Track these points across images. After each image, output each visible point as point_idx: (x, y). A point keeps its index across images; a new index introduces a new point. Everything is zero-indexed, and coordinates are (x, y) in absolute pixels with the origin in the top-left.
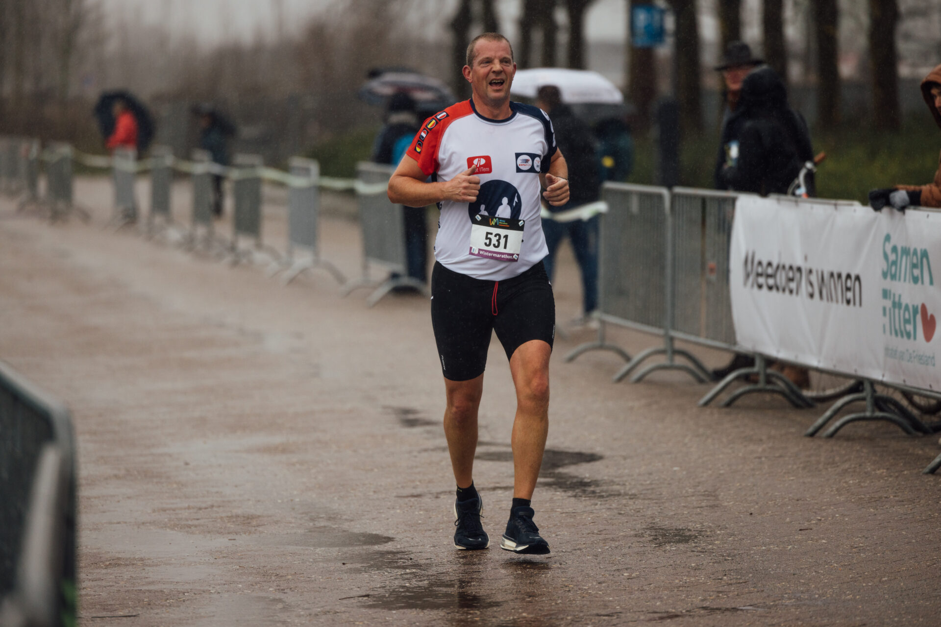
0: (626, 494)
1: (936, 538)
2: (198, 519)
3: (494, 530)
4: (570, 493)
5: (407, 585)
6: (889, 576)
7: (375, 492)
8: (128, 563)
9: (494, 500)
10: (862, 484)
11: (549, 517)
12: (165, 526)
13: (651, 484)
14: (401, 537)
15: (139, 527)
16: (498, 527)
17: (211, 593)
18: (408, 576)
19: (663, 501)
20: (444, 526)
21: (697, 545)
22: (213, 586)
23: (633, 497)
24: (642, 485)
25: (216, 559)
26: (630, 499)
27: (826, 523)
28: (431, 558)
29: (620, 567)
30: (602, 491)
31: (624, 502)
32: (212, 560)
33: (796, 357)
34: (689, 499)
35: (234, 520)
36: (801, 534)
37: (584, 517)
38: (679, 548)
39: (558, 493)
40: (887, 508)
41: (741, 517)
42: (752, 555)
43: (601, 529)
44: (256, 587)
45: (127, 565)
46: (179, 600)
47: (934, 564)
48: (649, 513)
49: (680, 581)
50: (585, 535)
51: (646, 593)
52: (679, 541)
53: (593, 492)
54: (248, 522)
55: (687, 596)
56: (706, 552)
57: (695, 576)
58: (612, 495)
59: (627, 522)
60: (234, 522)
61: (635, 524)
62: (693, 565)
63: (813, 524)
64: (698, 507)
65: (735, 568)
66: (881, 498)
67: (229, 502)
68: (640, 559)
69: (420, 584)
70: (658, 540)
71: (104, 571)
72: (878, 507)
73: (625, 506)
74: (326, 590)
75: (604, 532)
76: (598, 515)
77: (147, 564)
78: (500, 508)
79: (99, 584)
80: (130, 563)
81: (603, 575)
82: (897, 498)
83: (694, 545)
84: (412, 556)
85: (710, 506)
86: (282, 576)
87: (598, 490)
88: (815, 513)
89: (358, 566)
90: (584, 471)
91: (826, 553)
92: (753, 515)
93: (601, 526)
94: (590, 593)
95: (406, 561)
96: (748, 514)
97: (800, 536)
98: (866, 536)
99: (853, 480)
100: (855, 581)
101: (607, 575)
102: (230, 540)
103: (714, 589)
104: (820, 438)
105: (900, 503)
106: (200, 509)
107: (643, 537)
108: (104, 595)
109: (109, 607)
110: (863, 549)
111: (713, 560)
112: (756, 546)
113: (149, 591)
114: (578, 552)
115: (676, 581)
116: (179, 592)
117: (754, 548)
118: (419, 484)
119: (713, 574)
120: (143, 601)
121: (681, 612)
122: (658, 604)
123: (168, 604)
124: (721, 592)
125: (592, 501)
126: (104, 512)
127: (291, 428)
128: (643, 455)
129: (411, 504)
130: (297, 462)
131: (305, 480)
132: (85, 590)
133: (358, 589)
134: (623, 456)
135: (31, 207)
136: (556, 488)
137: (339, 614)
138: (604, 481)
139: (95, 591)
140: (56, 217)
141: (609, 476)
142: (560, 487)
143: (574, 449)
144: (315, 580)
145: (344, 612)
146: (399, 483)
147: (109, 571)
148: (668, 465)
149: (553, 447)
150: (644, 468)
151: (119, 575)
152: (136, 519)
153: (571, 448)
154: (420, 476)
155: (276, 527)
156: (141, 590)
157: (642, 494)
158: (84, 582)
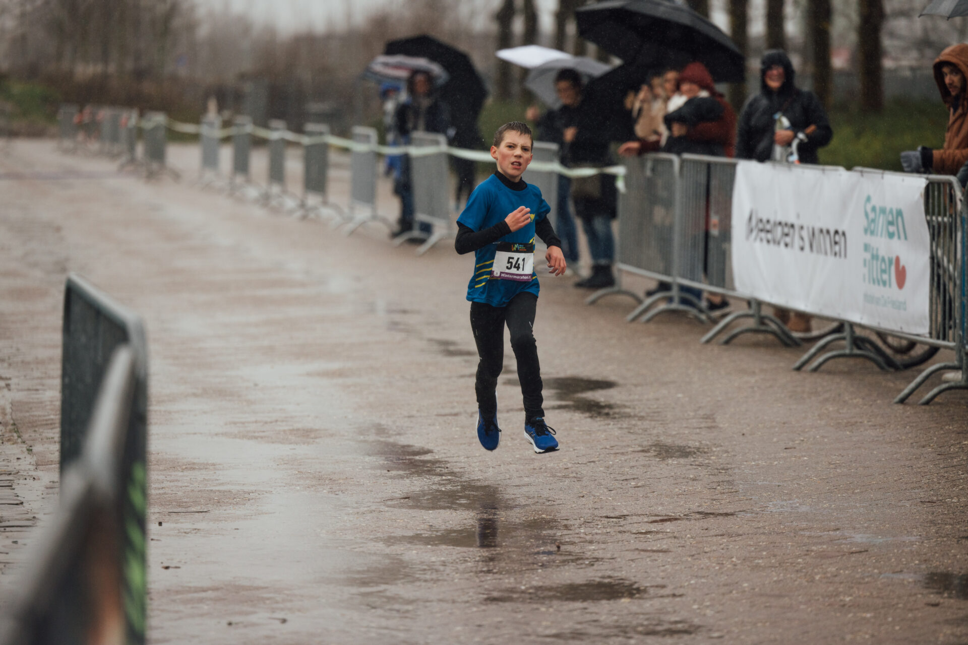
0: (635, 416)
1: (902, 457)
2: (264, 432)
3: (520, 444)
4: (587, 414)
5: (443, 489)
6: (861, 489)
7: (418, 411)
8: (202, 467)
10: (841, 411)
11: (568, 434)
12: (235, 437)
13: (658, 408)
14: (439, 449)
15: (212, 438)
17: (273, 493)
18: (444, 482)
19: (668, 422)
21: (696, 459)
22: (275, 487)
23: (642, 418)
24: (650, 408)
25: (278, 465)
26: (639, 420)
27: (808, 443)
28: (464, 468)
29: (628, 477)
30: (615, 413)
31: (634, 422)
32: (275, 466)
33: (787, 301)
34: (690, 421)
35: (295, 432)
37: (598, 435)
38: (680, 462)
39: (576, 414)
40: (861, 431)
41: (734, 437)
42: (743, 469)
43: (613, 445)
44: (312, 489)
45: (200, 469)
46: (245, 499)
47: (901, 479)
48: (655, 432)
49: (680, 490)
51: (650, 499)
52: (681, 456)
53: (608, 414)
54: (307, 435)
55: (685, 503)
56: (703, 466)
57: (692, 486)
58: (623, 417)
59: (635, 439)
60: (295, 434)
61: (642, 442)
62: (691, 476)
63: (797, 444)
64: (698, 428)
65: (728, 479)
66: (856, 422)
67: (291, 417)
68: (645, 471)
69: (454, 488)
70: (661, 455)
71: (181, 474)
72: (854, 431)
73: (634, 426)
74: (373, 493)
75: (615, 448)
76: (611, 434)
77: (218, 468)
79: (176, 484)
80: (205, 467)
81: (613, 484)
82: (870, 423)
84: (448, 465)
85: (708, 428)
86: (334, 481)
87: (611, 412)
88: (799, 434)
89: (401, 472)
90: (599, 396)
91: (807, 468)
92: (745, 436)
94: (601, 499)
95: (443, 469)
96: (741, 434)
97: (785, 453)
98: (842, 455)
99: (833, 407)
100: (831, 492)
101: (617, 484)
102: (291, 449)
103: (709, 497)
104: (805, 371)
105: (872, 428)
106: (266, 423)
107: (649, 452)
108: (180, 494)
109: (184, 504)
110: (839, 466)
111: (709, 473)
112: (746, 461)
113: (219, 491)
114: (592, 464)
115: (677, 490)
116: (245, 492)
117: (745, 463)
118: (455, 404)
119: (708, 485)
120: (214, 499)
121: (680, 516)
122: (660, 508)
123: (235, 503)
124: (715, 500)
125: (605, 422)
126: (182, 425)
127: (347, 356)
128: (651, 383)
129: (449, 422)
130: (351, 385)
131: (358, 400)
132: (164, 489)
133: (400, 492)
134: (634, 384)
135: (130, 168)
136: (575, 410)
137: (383, 513)
138: (617, 405)
139: (172, 490)
140: (151, 176)
141: (621, 401)
142: (578, 409)
143: (592, 378)
144: (363, 484)
145: (387, 511)
146: (439, 404)
147: (185, 474)
148: (673, 393)
149: (574, 376)
150: (652, 394)
151: (193, 477)
152: (210, 430)
153: (589, 377)
154: (457, 398)
155: (331, 439)
156: (212, 490)
157: (649, 416)
158: (163, 482)
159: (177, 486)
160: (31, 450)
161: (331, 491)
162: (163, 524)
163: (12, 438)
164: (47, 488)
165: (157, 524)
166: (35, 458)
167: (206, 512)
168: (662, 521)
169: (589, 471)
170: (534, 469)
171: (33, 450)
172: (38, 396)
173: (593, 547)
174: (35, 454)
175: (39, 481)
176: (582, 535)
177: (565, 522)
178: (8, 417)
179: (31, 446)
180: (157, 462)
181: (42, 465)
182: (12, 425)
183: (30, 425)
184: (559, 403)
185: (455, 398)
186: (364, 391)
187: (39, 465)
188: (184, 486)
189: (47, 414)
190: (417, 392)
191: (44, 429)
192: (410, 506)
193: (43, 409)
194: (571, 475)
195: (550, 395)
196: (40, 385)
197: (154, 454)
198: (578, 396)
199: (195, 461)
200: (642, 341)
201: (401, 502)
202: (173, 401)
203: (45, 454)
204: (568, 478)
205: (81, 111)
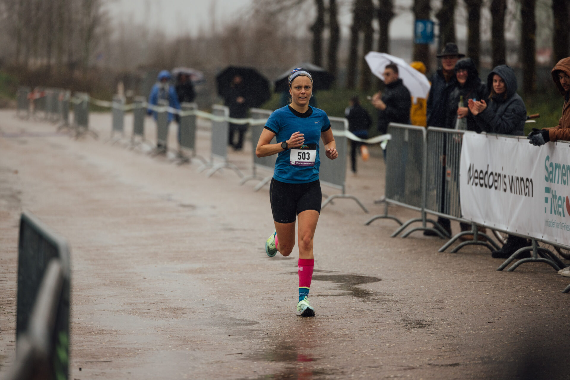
0: (393, 301)
2: (149, 309)
4: (361, 299)
5: (264, 348)
6: (535, 349)
7: (250, 296)
9: (317, 302)
10: (527, 298)
12: (130, 313)
13: (407, 295)
14: (262, 322)
15: (115, 313)
16: (319, 317)
17: (154, 350)
18: (265, 343)
19: (413, 305)
20: (288, 316)
22: (155, 346)
23: (396, 302)
24: (402, 295)
25: (157, 331)
26: (394, 303)
27: (504, 319)
28: (278, 334)
29: (385, 341)
30: (379, 299)
31: (391, 304)
32: (155, 332)
33: (495, 225)
34: (427, 304)
36: (489, 325)
37: (367, 313)
38: (419, 331)
39: (354, 299)
41: (456, 315)
42: (460, 336)
43: (376, 320)
44: (179, 347)
45: (107, 334)
46: (135, 353)
48: (404, 311)
49: (418, 349)
50: (366, 323)
51: (398, 355)
52: (419, 327)
53: (374, 299)
54: (177, 311)
55: (421, 358)
56: (434, 333)
57: (426, 347)
58: (384, 301)
59: (391, 316)
60: (169, 311)
61: (395, 318)
62: (426, 340)
63: (496, 319)
64: (432, 309)
65: (449, 343)
66: (536, 306)
67: (167, 300)
68: (396, 337)
69: (271, 347)
70: (407, 326)
71: (94, 337)
72: (534, 311)
73: (391, 307)
74: (218, 350)
75: (378, 321)
76: (375, 312)
77: (119, 333)
78: (320, 307)
79: (91, 344)
80: (109, 333)
81: (374, 345)
82: (545, 306)
83: (427, 329)
84: (268, 332)
85: (439, 308)
86: (194, 342)
87: (376, 298)
88: (498, 313)
89: (238, 337)
90: (369, 287)
91: (502, 336)
92: (463, 314)
93: (376, 318)
94: (366, 355)
96: (460, 313)
98: (525, 327)
99: (522, 295)
101: (377, 345)
102: (166, 321)
103: (436, 354)
104: (506, 271)
105: (547, 309)
106: (151, 304)
107: (400, 324)
108: (93, 350)
109: (96, 357)
110: (523, 334)
111: (437, 338)
112: (462, 331)
113: (119, 348)
114: (362, 332)
115: (416, 349)
116: (135, 349)
117: (461, 332)
118: (275, 292)
119: (436, 346)
120: (115, 353)
121: (416, 366)
122: (404, 361)
123: (129, 356)
124: (440, 356)
125: (372, 304)
126: (96, 304)
127: (205, 259)
128: (404, 279)
129: (270, 304)
130: (207, 279)
131: (211, 289)
132: (83, 347)
133: (236, 350)
134: (393, 279)
135: (65, 130)
136: (353, 296)
137: (224, 363)
138: (381, 293)
139: (88, 348)
140: (79, 135)
141: (383, 290)
142: (355, 296)
143: (365, 275)
144: (213, 344)
145: (227, 362)
146: (264, 292)
147: (97, 337)
148: (418, 285)
149: (354, 273)
150: (404, 286)
151: (102, 339)
152: (114, 308)
153: (364, 274)
154: (276, 288)
155: (193, 315)
156: (114, 348)
157: (401, 301)
158: (83, 342)
161: (192, 349)
162: (82, 370)
164: (8, 345)
165: (78, 370)
167: (110, 362)
168: (405, 369)
169: (360, 337)
177: (342, 370)
180: (79, 329)
181: (5, 330)
184: (342, 291)
185: (275, 288)
186: (215, 283)
187: (3, 330)
188: (96, 345)
189: (8, 297)
190: (250, 284)
191: (6, 307)
192: (242, 359)
193: (6, 293)
194: (348, 339)
195: (337, 286)
196: (4, 277)
197: (77, 324)
198: (356, 287)
199: (104, 329)
200: (400, 250)
201: (236, 357)
202: (91, 289)
203: (6, 323)
204: (346, 341)
205: (32, 91)
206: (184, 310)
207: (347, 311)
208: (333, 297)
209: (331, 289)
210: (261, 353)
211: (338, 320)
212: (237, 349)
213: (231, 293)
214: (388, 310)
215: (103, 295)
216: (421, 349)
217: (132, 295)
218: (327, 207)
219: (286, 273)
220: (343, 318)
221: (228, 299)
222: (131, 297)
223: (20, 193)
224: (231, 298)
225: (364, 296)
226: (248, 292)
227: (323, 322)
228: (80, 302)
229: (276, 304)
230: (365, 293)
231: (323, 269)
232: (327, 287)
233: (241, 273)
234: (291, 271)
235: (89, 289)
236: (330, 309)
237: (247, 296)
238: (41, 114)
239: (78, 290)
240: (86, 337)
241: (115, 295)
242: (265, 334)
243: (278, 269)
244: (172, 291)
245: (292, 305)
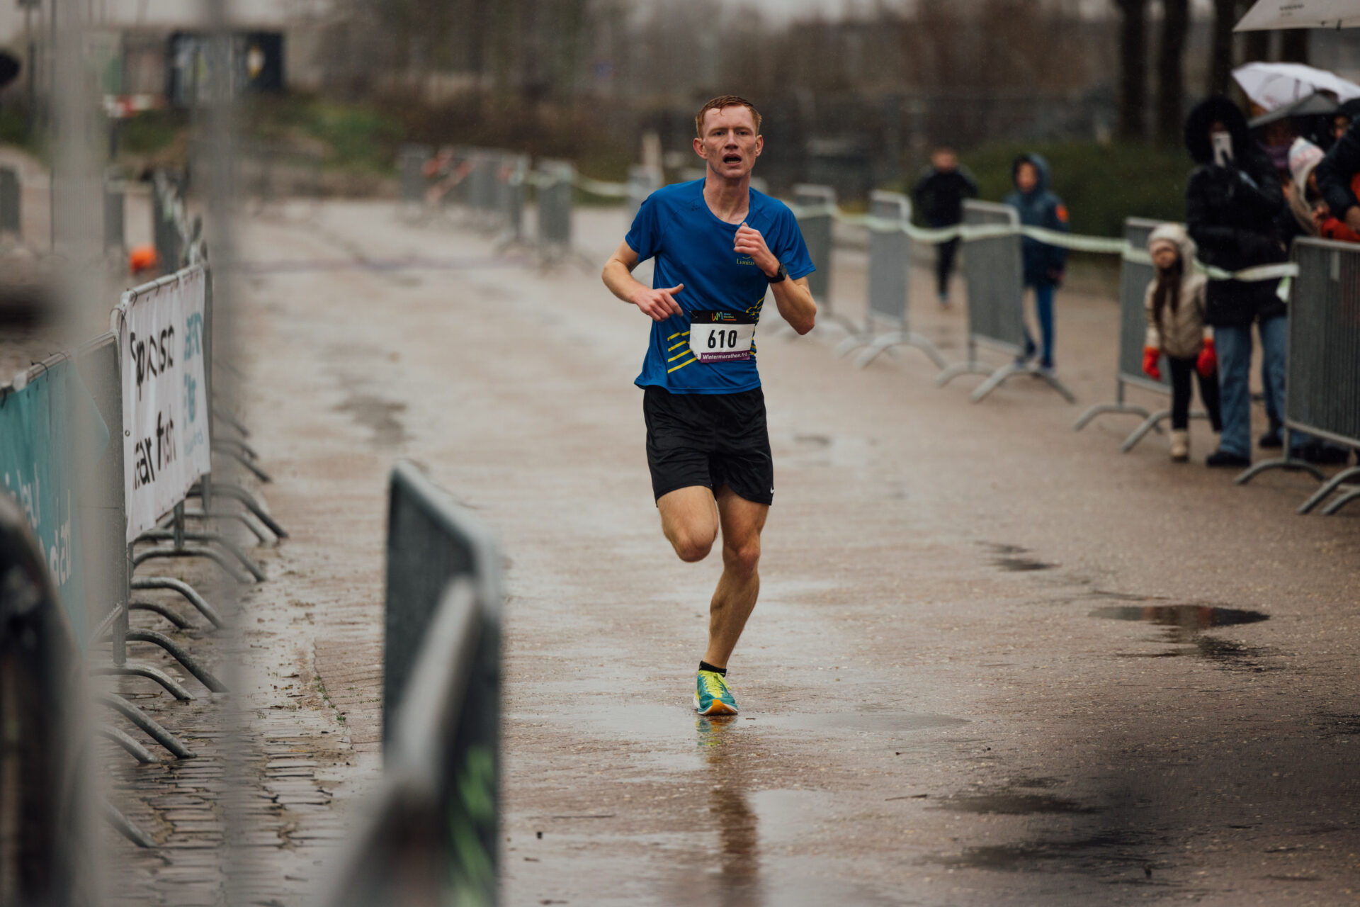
0: (1292, 668)
3: (1107, 712)
4: (1217, 665)
5: (979, 782)
8: (607, 747)
9: (1112, 673)
12: (662, 699)
13: (1330, 654)
14: (979, 719)
15: (626, 701)
16: (1113, 707)
18: (983, 771)
19: (1341, 677)
20: (1039, 705)
24: (1317, 655)
26: (1297, 674)
28: (1016, 749)
29: (1269, 765)
30: (1260, 663)
31: (1288, 677)
35: (757, 692)
37: (1230, 697)
39: (1200, 665)
43: (1251, 714)
45: (605, 750)
48: (1320, 693)
49: (1347, 784)
50: (1227, 722)
51: (1299, 800)
52: (1355, 732)
53: (1249, 664)
54: (774, 696)
58: (1272, 668)
59: (1288, 705)
60: (755, 695)
61: (1298, 708)
67: (752, 668)
68: (1297, 754)
69: (997, 782)
70: (1325, 730)
71: (574, 758)
73: (1288, 683)
74: (870, 788)
75: (1254, 718)
76: (1249, 695)
77: (633, 748)
78: (1119, 683)
79: (566, 774)
80: (610, 747)
81: (1244, 775)
84: (991, 745)
86: (812, 769)
87: (1255, 660)
89: (917, 756)
90: (1238, 635)
93: (1251, 710)
94: (1224, 798)
95: (982, 751)
101: (1250, 775)
102: (747, 719)
107: (1307, 725)
108: (571, 788)
113: (633, 785)
114: (1216, 744)
115: (1343, 784)
116: (673, 786)
118: (1012, 648)
120: (623, 797)
121: (1342, 825)
122: (1314, 813)
125: (1244, 676)
126: (581, 679)
127: (846, 569)
128: (1325, 615)
129: (999, 676)
130: (849, 616)
131: (858, 640)
132: (547, 781)
133: (913, 787)
134: (1297, 616)
135: (514, 251)
136: (1198, 657)
137: (883, 819)
138: (1266, 650)
139: (560, 783)
140: (548, 266)
141: (1273, 643)
142: (1204, 656)
143: (1231, 605)
144: (856, 774)
145: (890, 817)
146: (984, 648)
147: (581, 757)
148: (1356, 630)
149: (1203, 602)
150: (1323, 632)
151: (594, 763)
152: (624, 689)
153: (1227, 604)
154: (1015, 638)
155: (812, 704)
156: (621, 783)
157: (1314, 668)
158: (546, 771)
159: (568, 777)
160: (344, 719)
161: (806, 785)
162: (545, 836)
163: (315, 699)
165: (534, 837)
166: (349, 732)
167: (610, 817)
168: (1314, 833)
169: (1210, 756)
170: (1124, 752)
171: (346, 720)
172: (355, 633)
173: (1202, 873)
174: (349, 726)
175: (354, 768)
176: (1187, 854)
177: (1164, 833)
178: (309, 668)
179: (343, 714)
181: (361, 743)
182: (315, 679)
183: (343, 679)
184: (1173, 646)
185: (1012, 638)
186: (869, 626)
187: (356, 743)
188: (579, 777)
189: (370, 662)
190: (951, 629)
191: (366, 686)
192: (926, 809)
193: (365, 653)
194: (1181, 761)
195: (1161, 632)
196: (361, 615)
197: (534, 726)
198: (1206, 634)
199: (597, 738)
200: (1318, 544)
201: (912, 803)
202: (568, 642)
203: (365, 726)
204: (1176, 765)
205: (435, 155)
206: (791, 692)
207: (1182, 694)
208: (1150, 660)
209: (1148, 640)
210: (972, 795)
211: (1159, 716)
212: (914, 785)
213: (906, 652)
214: (1280, 691)
215: (597, 657)
216: (1355, 783)
217: (668, 657)
218: (1146, 439)
219: (1039, 602)
220: (1171, 709)
221: (897, 666)
222: (666, 661)
223: (399, 407)
224: (906, 663)
225: (1226, 657)
226: (946, 648)
227: (1125, 720)
228: (542, 674)
229: (1013, 678)
230: (1227, 650)
231: (1130, 593)
232: (1138, 634)
233: (930, 602)
234: (1052, 597)
235: (563, 642)
236: (1142, 688)
237: (943, 659)
238: (457, 213)
239: (539, 644)
240: (555, 759)
241: (628, 658)
242: (984, 751)
243: (1021, 593)
244: (763, 648)
245: (1052, 678)
